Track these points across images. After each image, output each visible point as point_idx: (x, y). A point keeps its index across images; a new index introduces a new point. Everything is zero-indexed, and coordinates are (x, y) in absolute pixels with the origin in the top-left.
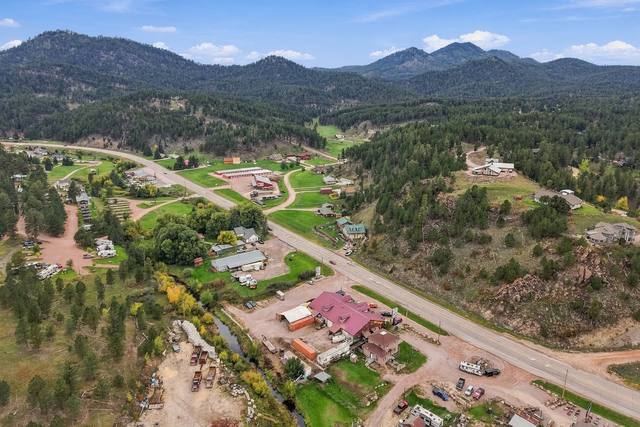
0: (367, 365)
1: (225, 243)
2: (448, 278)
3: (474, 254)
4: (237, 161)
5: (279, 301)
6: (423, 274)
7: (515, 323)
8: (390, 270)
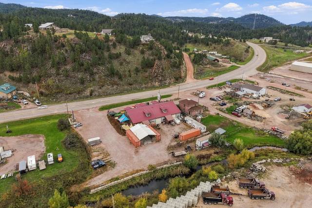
2: (125, 80)
6: (113, 84)
8: (89, 94)
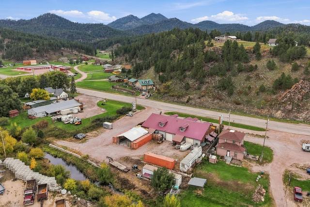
0: (228, 163)
1: (38, 99)
2: (235, 97)
3: (248, 79)
4: (34, 62)
5: (108, 131)
6: (215, 98)
7: (304, 115)
8: (186, 100)
